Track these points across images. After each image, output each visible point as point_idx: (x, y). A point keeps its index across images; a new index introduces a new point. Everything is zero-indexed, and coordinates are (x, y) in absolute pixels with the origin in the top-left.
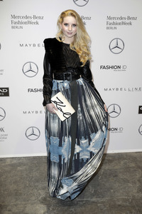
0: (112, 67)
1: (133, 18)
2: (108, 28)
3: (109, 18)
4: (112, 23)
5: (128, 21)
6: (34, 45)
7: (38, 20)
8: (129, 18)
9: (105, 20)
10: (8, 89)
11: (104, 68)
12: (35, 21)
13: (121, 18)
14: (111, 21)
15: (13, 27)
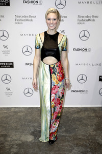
0: (81, 50)
1: (96, 17)
2: (78, 23)
3: (80, 17)
4: (82, 20)
5: (92, 18)
6: (30, 35)
7: (33, 19)
8: (93, 16)
9: (77, 18)
10: (13, 63)
11: (76, 50)
12: (30, 19)
13: (88, 17)
14: (81, 19)
15: (16, 23)
